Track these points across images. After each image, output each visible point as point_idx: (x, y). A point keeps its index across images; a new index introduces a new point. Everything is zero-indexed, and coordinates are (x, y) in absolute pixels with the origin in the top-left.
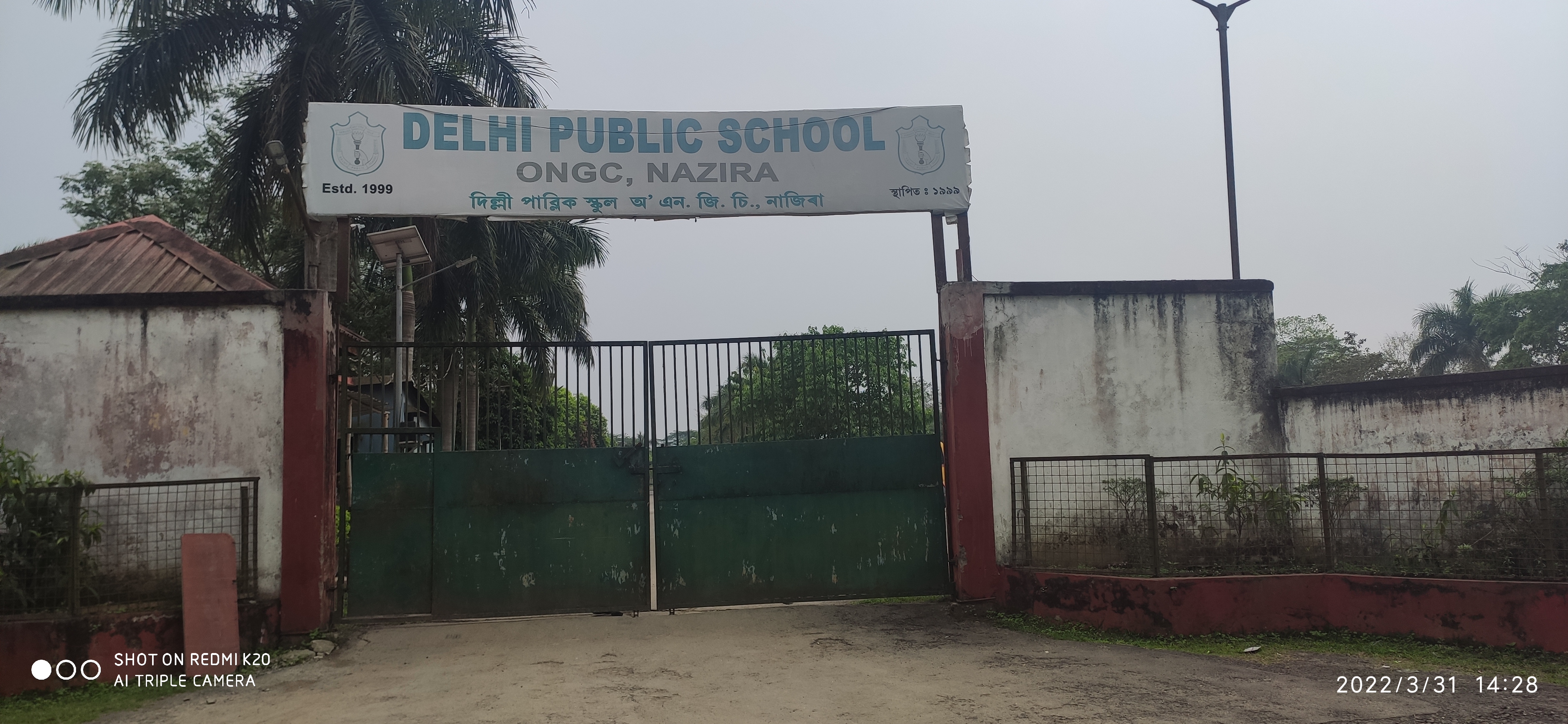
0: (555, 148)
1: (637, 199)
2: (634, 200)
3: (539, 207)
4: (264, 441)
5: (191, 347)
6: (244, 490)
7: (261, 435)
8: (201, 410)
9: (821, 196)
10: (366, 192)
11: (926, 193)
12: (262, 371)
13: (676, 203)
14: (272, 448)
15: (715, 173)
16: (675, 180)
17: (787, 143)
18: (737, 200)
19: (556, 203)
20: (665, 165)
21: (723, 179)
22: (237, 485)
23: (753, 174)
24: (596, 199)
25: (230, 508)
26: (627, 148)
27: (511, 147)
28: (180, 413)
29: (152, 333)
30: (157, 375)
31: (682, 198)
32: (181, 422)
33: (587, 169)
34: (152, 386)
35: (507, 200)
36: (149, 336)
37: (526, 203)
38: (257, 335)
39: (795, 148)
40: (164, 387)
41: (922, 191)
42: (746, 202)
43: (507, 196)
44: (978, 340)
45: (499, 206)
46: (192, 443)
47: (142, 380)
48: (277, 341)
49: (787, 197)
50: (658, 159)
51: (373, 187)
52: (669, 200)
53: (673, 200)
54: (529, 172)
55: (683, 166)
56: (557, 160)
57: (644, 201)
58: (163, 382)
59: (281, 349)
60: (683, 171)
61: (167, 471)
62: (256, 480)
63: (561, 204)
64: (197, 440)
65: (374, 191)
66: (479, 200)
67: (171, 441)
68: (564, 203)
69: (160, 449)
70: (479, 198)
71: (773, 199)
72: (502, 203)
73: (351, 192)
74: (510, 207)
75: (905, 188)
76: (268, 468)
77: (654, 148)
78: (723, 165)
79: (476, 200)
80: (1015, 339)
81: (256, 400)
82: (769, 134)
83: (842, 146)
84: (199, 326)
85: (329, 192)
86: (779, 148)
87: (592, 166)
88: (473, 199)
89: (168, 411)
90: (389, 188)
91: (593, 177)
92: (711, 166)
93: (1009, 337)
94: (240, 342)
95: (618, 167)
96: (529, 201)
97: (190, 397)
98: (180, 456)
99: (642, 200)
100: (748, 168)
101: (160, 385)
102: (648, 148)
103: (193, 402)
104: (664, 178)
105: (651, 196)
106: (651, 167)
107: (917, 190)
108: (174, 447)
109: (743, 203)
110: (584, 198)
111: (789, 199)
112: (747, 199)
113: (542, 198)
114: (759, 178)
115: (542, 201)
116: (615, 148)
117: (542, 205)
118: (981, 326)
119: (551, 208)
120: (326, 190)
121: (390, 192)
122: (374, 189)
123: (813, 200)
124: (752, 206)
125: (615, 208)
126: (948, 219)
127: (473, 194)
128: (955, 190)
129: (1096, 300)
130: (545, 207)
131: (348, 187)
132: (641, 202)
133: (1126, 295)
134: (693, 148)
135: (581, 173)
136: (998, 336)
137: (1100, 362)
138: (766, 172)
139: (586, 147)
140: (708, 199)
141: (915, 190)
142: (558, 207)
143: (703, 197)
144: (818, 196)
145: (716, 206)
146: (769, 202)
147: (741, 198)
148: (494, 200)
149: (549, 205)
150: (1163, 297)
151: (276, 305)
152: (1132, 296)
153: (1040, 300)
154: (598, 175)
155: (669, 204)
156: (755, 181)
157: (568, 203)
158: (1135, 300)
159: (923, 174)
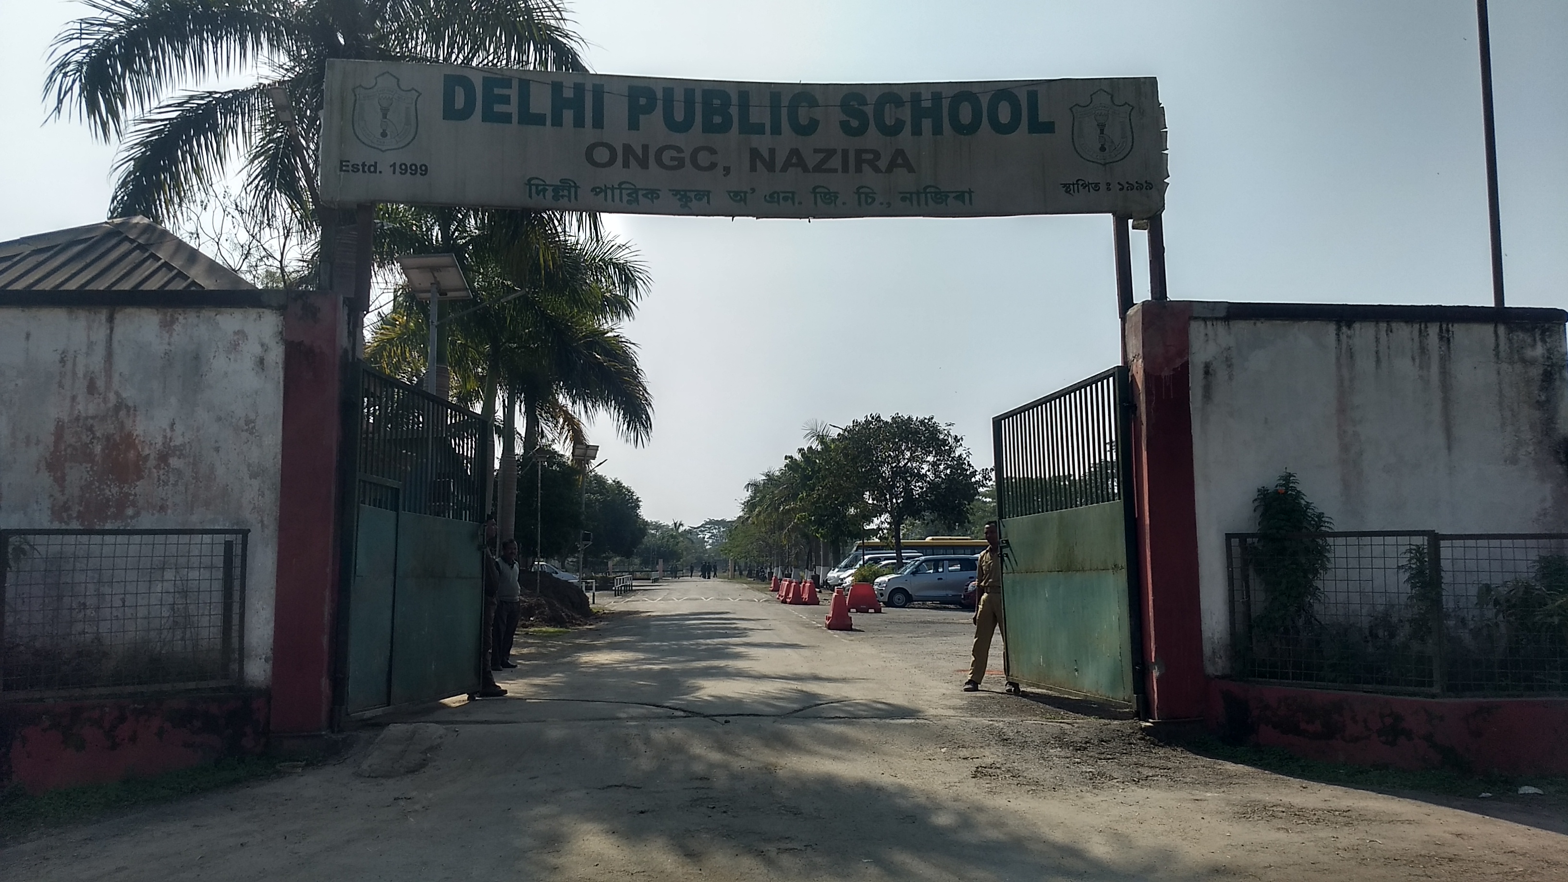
0: (634, 125)
1: (737, 193)
2: (732, 194)
3: (613, 201)
4: (256, 483)
5: (168, 360)
6: (229, 545)
7: (254, 476)
8: (178, 441)
9: (970, 192)
10: (394, 173)
11: (1109, 189)
12: (256, 393)
13: (785, 199)
14: (267, 493)
15: (836, 162)
16: (784, 169)
17: (927, 124)
18: (863, 196)
19: (634, 195)
20: (772, 152)
21: (845, 169)
22: (220, 538)
23: (883, 164)
24: (685, 191)
25: (211, 567)
26: (725, 127)
27: (579, 122)
28: (151, 444)
29: (119, 341)
30: (124, 395)
31: (793, 193)
32: (152, 457)
33: (674, 154)
34: (118, 408)
35: (573, 190)
36: (115, 344)
37: (597, 194)
38: (252, 349)
39: (937, 130)
40: (132, 412)
41: (1103, 187)
42: (874, 200)
43: (573, 184)
44: (1182, 375)
45: (562, 196)
46: (166, 483)
47: (105, 400)
48: (276, 354)
49: (926, 193)
50: (763, 143)
51: (403, 167)
52: (776, 195)
53: (782, 195)
54: (602, 155)
55: (795, 152)
56: (636, 140)
57: (745, 196)
58: (131, 404)
59: (281, 366)
60: (796, 159)
61: (132, 518)
62: (245, 533)
63: (640, 197)
64: (172, 480)
65: (404, 172)
66: (537, 188)
67: (138, 480)
68: (645, 196)
69: (125, 490)
70: (537, 186)
71: (908, 195)
72: (566, 193)
73: (375, 172)
74: (576, 198)
75: (1080, 183)
76: (260, 518)
77: (759, 129)
78: (845, 153)
79: (534, 188)
80: (1231, 377)
81: (247, 430)
82: (906, 114)
83: (998, 127)
84: (178, 335)
85: (348, 171)
86: (917, 131)
87: (679, 150)
88: (530, 185)
89: (137, 441)
90: (423, 168)
91: (681, 164)
92: (830, 153)
93: (1221, 374)
94: (230, 357)
95: (713, 151)
96: (600, 192)
97: (165, 424)
98: (150, 501)
99: (742, 195)
100: (877, 155)
101: (128, 408)
102: (749, 128)
103: (168, 430)
104: (770, 166)
105: (753, 190)
106: (755, 154)
107: (1097, 184)
108: (141, 487)
109: (870, 200)
110: (670, 190)
111: (929, 195)
112: (874, 195)
113: (616, 188)
114: (890, 169)
115: (617, 192)
116: (709, 127)
117: (617, 198)
118: (1185, 358)
119: (628, 201)
120: (344, 168)
121: (425, 174)
122: (404, 169)
123: (960, 196)
124: (881, 204)
125: (708, 202)
126: (1135, 223)
127: (530, 180)
128: (1145, 185)
129: (1339, 329)
130: (621, 200)
131: (372, 165)
132: (741, 197)
133: (1377, 323)
134: (808, 129)
135: (666, 157)
136: (1207, 373)
137: (1343, 408)
138: (900, 161)
139: (671, 124)
140: (826, 194)
141: (1093, 185)
142: (637, 200)
143: (820, 193)
144: (966, 192)
145: (835, 203)
146: (903, 199)
147: (866, 194)
148: (556, 189)
149: (625, 198)
150: (1426, 327)
151: (276, 310)
152: (1385, 325)
153: (1264, 327)
154: (687, 161)
155: (776, 200)
156: (886, 172)
157: (650, 196)
158: (1390, 330)
159: (1105, 165)
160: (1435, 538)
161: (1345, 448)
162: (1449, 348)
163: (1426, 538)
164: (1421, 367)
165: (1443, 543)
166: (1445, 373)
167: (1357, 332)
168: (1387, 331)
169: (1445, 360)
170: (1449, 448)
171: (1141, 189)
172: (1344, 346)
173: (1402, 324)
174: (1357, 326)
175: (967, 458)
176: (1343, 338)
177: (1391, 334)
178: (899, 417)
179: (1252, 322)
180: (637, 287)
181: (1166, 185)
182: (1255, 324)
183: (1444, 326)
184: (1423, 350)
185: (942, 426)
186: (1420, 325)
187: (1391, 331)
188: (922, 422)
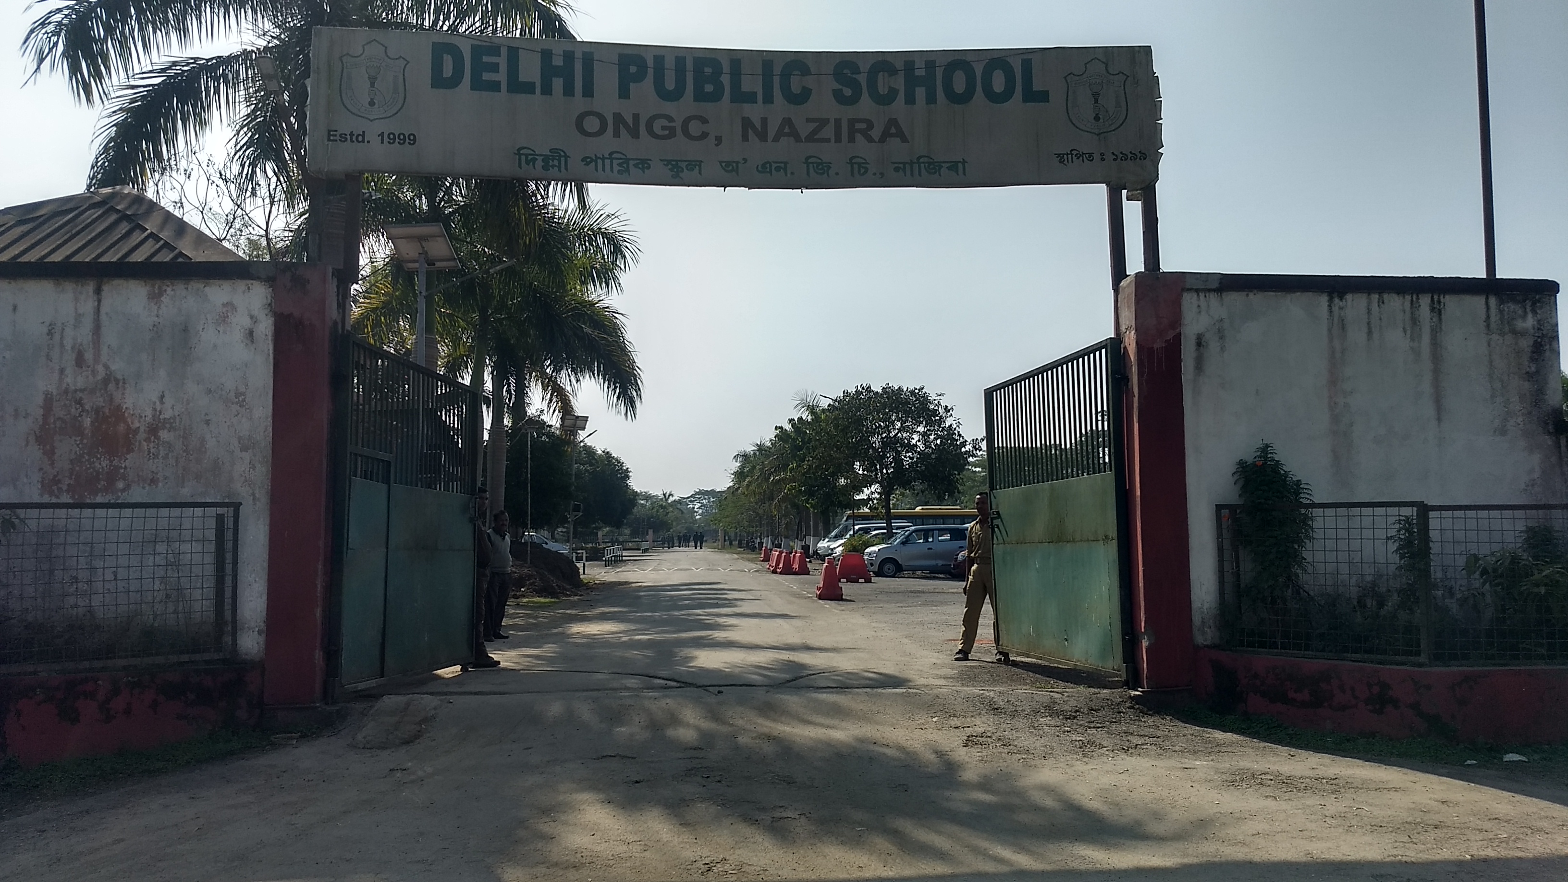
0: (624, 93)
1: (728, 163)
2: (724, 164)
3: (604, 170)
4: (247, 456)
5: (157, 332)
6: (220, 519)
7: (244, 449)
8: (167, 414)
9: (964, 162)
10: (382, 142)
11: (1103, 160)
12: (246, 366)
13: (778, 169)
14: (258, 466)
15: (828, 131)
16: (776, 139)
17: (920, 93)
18: (856, 166)
19: (625, 165)
20: (764, 121)
21: (838, 140)
22: (211, 511)
23: (876, 133)
24: (676, 161)
25: (204, 540)
26: (716, 97)
27: (569, 91)
28: (141, 417)
29: (107, 314)
30: (113, 368)
31: (786, 163)
32: (142, 429)
33: (665, 123)
34: (106, 381)
35: (563, 159)
36: (103, 317)
37: (587, 164)
38: (241, 320)
39: (931, 99)
40: (121, 384)
41: (1097, 157)
42: (867, 170)
43: (562, 154)
44: (1174, 348)
45: (553, 166)
46: (156, 456)
47: (94, 373)
48: (265, 327)
49: (919, 164)
50: (754, 112)
51: (392, 136)
52: (768, 165)
53: (774, 165)
54: (591, 125)
55: (788, 121)
56: (627, 110)
57: (737, 167)
58: (119, 377)
59: (270, 338)
60: (788, 129)
61: (123, 490)
62: (237, 506)
63: (631, 168)
64: (162, 453)
65: (392, 141)
66: (527, 158)
67: (128, 453)
68: (636, 166)
69: (115, 463)
70: (527, 155)
71: (901, 166)
72: (556, 163)
73: (363, 141)
74: (566, 169)
75: (1074, 153)
76: (251, 491)
77: (751, 98)
78: (838, 122)
79: (523, 158)
80: (1223, 349)
81: (237, 403)
82: (899, 83)
83: (993, 97)
84: (167, 306)
85: (336, 140)
86: (910, 100)
87: (670, 119)
88: (520, 155)
89: (126, 415)
90: (412, 137)
91: (672, 133)
92: (824, 122)
93: (1214, 345)
94: (218, 329)
95: (704, 121)
96: (591, 162)
97: (155, 397)
98: (141, 474)
99: (734, 165)
100: (870, 125)
101: (117, 381)
102: (741, 97)
103: (158, 403)
104: (763, 136)
105: (745, 160)
106: (747, 124)
107: (1091, 155)
108: (130, 461)
109: (862, 171)
110: (661, 160)
111: (922, 165)
112: (867, 166)
113: (607, 158)
114: (882, 140)
115: (607, 162)
116: (700, 96)
117: (608, 167)
118: (1178, 330)
119: (619, 171)
120: (332, 138)
121: (413, 144)
122: (392, 138)
123: (954, 166)
124: (875, 174)
125: (700, 173)
126: (1130, 194)
127: (519, 149)
128: (1139, 155)
129: (1331, 300)
130: (612, 170)
131: (360, 135)
132: (733, 167)
133: (1369, 294)
134: (800, 98)
135: (657, 128)
136: (1199, 344)
137: (1334, 380)
138: (893, 130)
139: (664, 94)
140: (818, 164)
141: (1087, 155)
142: (627, 170)
143: (812, 163)
144: (960, 162)
145: (828, 174)
146: (897, 170)
147: (859, 164)
148: (546, 159)
149: (616, 168)
150: (1418, 299)
151: (265, 281)
152: (1377, 296)
153: (1256, 298)
154: (679, 131)
155: (768, 170)
156: (879, 142)
157: (640, 166)
158: (1381, 302)
159: (1098, 135)
160: (1424, 509)
161: (1335, 420)
162: (1440, 320)
163: (1415, 509)
164: (1412, 339)
165: (1432, 514)
166: (1435, 344)
167: (1349, 303)
168: (1378, 302)
169: (1435, 332)
170: (1439, 420)
171: (1135, 159)
172: (1336, 319)
173: (1395, 296)
174: (1349, 297)
175: (957, 428)
176: (1335, 309)
177: (1382, 305)
178: (890, 387)
179: (1246, 293)
180: (625, 257)
181: (1160, 155)
182: (1247, 295)
183: (1436, 297)
184: (1415, 321)
185: (933, 397)
186: (1412, 297)
187: (1383, 303)
188: (912, 393)
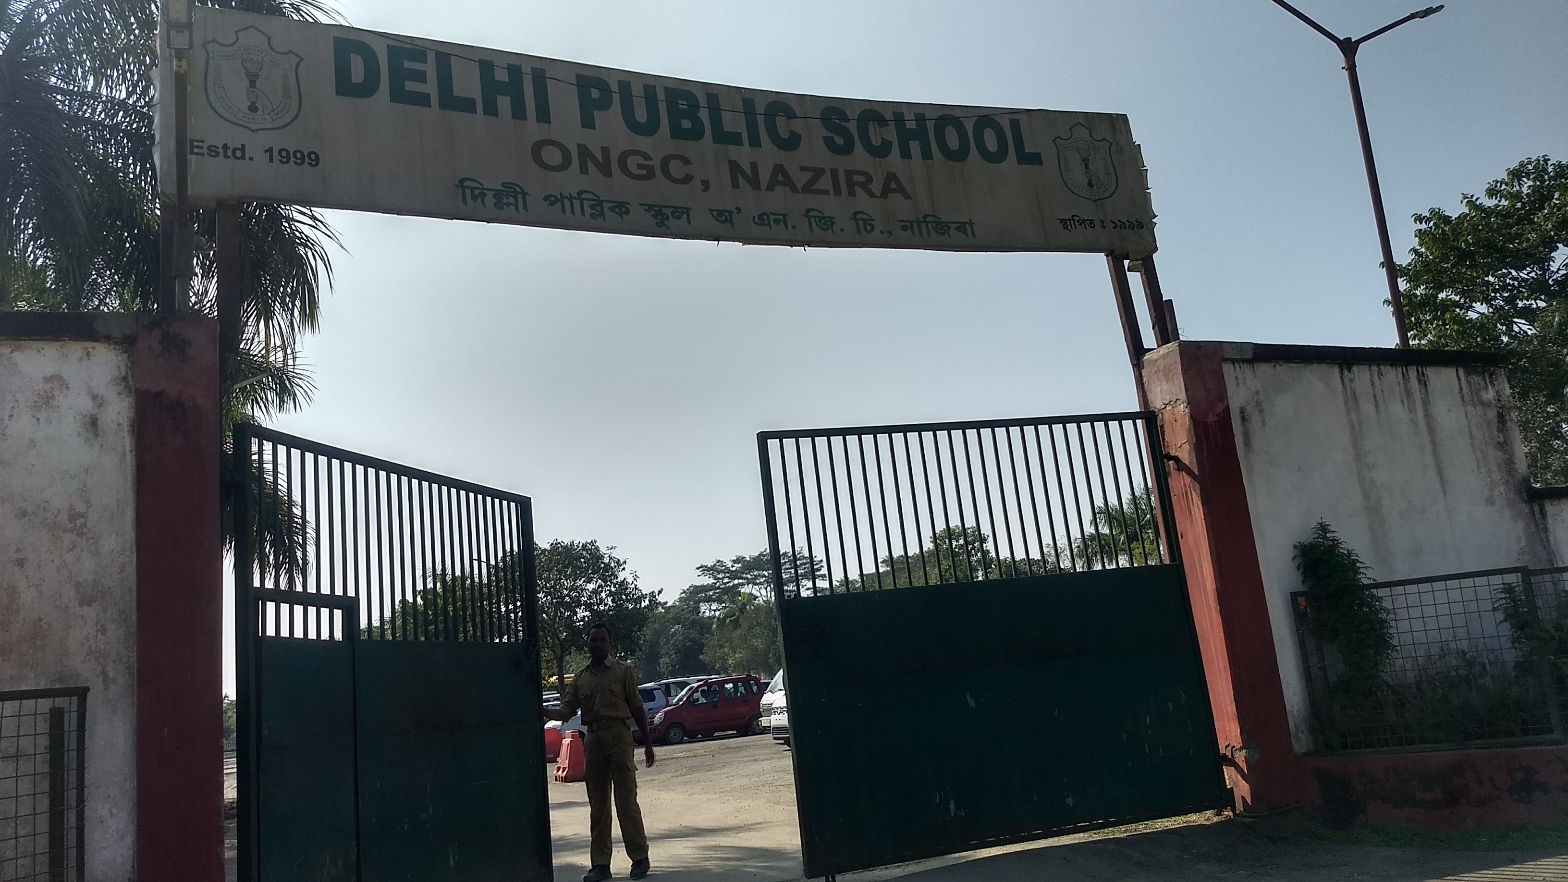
0: (588, 122)
1: (720, 213)
2: (715, 213)
3: (573, 212)
6: (56, 716)
7: (86, 601)
9: (971, 224)
10: (271, 160)
11: (1103, 227)
12: (86, 471)
13: (777, 222)
14: (112, 626)
15: (825, 183)
16: (770, 187)
17: (915, 146)
18: (861, 223)
20: (754, 166)
21: (837, 192)
22: (45, 705)
23: (876, 187)
24: (660, 206)
26: (696, 134)
27: (519, 112)
31: (785, 216)
33: (642, 161)
35: (520, 196)
37: (552, 204)
38: (76, 402)
39: (927, 155)
41: (1098, 224)
42: (873, 229)
43: (518, 189)
44: (1226, 422)
45: (508, 205)
48: (118, 411)
49: (926, 223)
50: (743, 154)
51: (284, 154)
52: (765, 217)
53: (772, 218)
54: (552, 156)
55: (778, 169)
57: (731, 216)
60: (781, 176)
62: (81, 694)
63: (606, 211)
65: (285, 160)
66: (473, 192)
68: (611, 209)
70: (472, 189)
71: (908, 224)
72: (511, 200)
73: (243, 157)
74: (525, 208)
75: (1076, 218)
77: (735, 139)
78: (834, 173)
79: (468, 191)
80: (1264, 423)
81: (72, 531)
83: (987, 156)
86: (906, 154)
87: (647, 157)
88: (464, 188)
90: (313, 157)
91: (651, 174)
92: (818, 173)
93: (1255, 419)
94: (38, 416)
95: (686, 162)
96: (555, 202)
99: (727, 214)
100: (869, 179)
102: (724, 138)
104: (755, 183)
105: (739, 210)
106: (734, 167)
107: (1092, 221)
109: (869, 228)
110: (641, 204)
111: (930, 225)
112: (872, 222)
113: (575, 198)
114: (885, 193)
115: (576, 203)
116: (677, 133)
117: (577, 210)
118: (1226, 403)
119: (591, 215)
120: (196, 150)
121: (316, 165)
122: (286, 157)
123: (962, 227)
124: (882, 232)
125: (689, 223)
126: (1131, 264)
127: (462, 181)
128: (1136, 224)
129: (1342, 372)
130: (583, 213)
131: (238, 149)
132: (726, 217)
134: (791, 143)
136: (1243, 419)
137: (1358, 455)
138: (893, 186)
140: (821, 218)
141: (1088, 222)
142: (602, 214)
143: (814, 217)
144: (967, 223)
145: (832, 230)
146: (904, 228)
147: (864, 220)
148: (498, 195)
149: (588, 211)
150: (1407, 371)
152: (1376, 368)
153: (1283, 370)
155: (766, 222)
156: (881, 197)
157: (617, 210)
158: (1380, 374)
160: (1526, 574)
161: (1366, 496)
162: (1427, 392)
163: (1518, 575)
164: (1410, 411)
165: (1537, 578)
166: (1428, 416)
167: (1356, 376)
168: (1378, 374)
169: (1426, 403)
170: (1444, 492)
171: (1133, 228)
172: (1349, 391)
173: (1389, 367)
174: (1355, 368)
176: (1347, 381)
177: (1381, 377)
178: (559, 543)
179: (1273, 364)
181: (1154, 224)
182: (1275, 367)
183: (1420, 369)
184: (1409, 393)
185: (603, 550)
186: (1402, 369)
187: (1382, 375)
188: (584, 546)
